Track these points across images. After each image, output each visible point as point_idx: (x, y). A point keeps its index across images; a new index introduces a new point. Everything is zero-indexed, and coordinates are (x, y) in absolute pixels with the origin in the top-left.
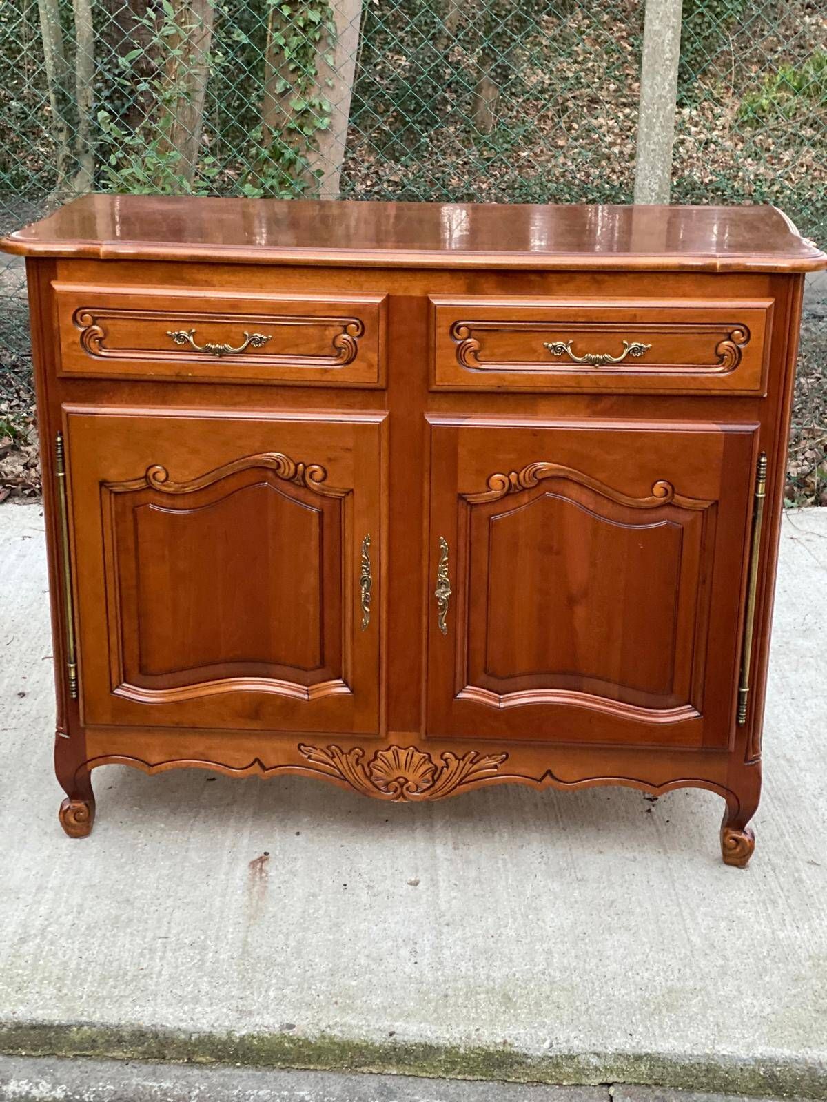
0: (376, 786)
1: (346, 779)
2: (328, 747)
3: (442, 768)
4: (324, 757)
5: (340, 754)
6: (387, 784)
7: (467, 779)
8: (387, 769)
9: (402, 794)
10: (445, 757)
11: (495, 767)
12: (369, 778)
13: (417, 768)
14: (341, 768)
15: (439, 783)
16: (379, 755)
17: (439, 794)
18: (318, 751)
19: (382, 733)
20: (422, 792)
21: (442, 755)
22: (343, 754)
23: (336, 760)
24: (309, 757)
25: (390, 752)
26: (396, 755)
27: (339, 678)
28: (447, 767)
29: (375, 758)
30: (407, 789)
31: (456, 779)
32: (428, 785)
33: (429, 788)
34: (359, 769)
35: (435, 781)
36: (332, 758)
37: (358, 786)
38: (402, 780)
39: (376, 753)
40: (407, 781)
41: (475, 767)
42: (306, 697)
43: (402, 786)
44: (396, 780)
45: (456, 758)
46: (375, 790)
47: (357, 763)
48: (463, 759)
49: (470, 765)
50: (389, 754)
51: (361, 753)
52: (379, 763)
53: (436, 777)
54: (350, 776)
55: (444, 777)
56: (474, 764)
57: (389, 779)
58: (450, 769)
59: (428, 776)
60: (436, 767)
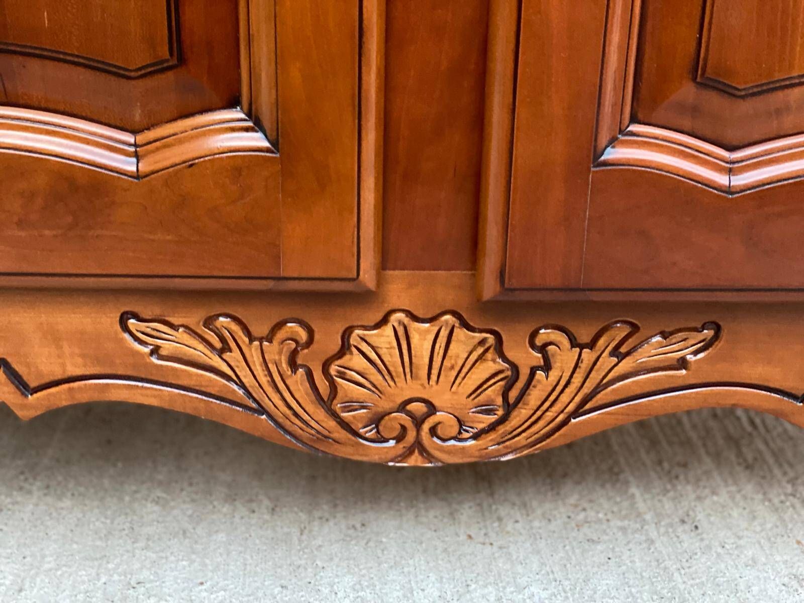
0: (345, 425)
1: (262, 410)
2: (209, 322)
3: (533, 371)
4: (199, 352)
5: (244, 339)
6: (377, 420)
7: (600, 398)
8: (377, 378)
9: (418, 445)
10: (539, 342)
11: (683, 363)
12: (326, 403)
13: (461, 373)
14: (248, 380)
15: (521, 414)
16: (354, 340)
17: (521, 440)
18: (181, 335)
19: (368, 277)
20: (475, 437)
21: (534, 334)
22: (251, 339)
23: (234, 356)
24: (155, 351)
25: (388, 330)
26: (403, 339)
27: (232, 103)
28: (547, 367)
29: (345, 349)
30: (433, 431)
31: (568, 400)
32: (492, 418)
33: (492, 427)
34: (298, 380)
35: (509, 408)
36: (221, 353)
37: (295, 426)
38: (418, 408)
39: (346, 334)
40: (432, 409)
41: (626, 365)
42: (129, 165)
43: (418, 423)
44: (402, 407)
45: (574, 343)
46: (342, 434)
47: (293, 365)
48: (592, 345)
49: (608, 361)
50: (384, 338)
51: (303, 335)
52: (356, 361)
53: (513, 395)
54: (272, 400)
55: (535, 397)
56: (622, 357)
57: (384, 405)
58: (554, 375)
59: (493, 393)
60: (515, 368)
